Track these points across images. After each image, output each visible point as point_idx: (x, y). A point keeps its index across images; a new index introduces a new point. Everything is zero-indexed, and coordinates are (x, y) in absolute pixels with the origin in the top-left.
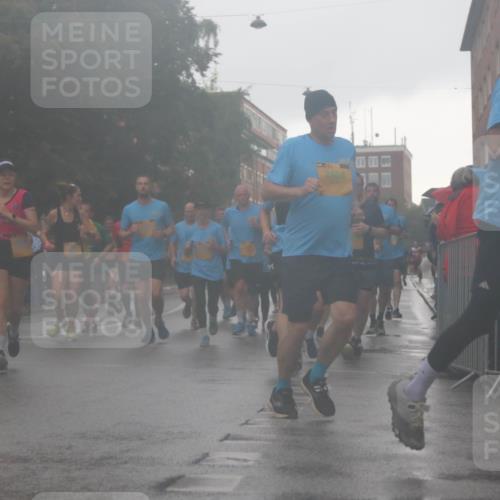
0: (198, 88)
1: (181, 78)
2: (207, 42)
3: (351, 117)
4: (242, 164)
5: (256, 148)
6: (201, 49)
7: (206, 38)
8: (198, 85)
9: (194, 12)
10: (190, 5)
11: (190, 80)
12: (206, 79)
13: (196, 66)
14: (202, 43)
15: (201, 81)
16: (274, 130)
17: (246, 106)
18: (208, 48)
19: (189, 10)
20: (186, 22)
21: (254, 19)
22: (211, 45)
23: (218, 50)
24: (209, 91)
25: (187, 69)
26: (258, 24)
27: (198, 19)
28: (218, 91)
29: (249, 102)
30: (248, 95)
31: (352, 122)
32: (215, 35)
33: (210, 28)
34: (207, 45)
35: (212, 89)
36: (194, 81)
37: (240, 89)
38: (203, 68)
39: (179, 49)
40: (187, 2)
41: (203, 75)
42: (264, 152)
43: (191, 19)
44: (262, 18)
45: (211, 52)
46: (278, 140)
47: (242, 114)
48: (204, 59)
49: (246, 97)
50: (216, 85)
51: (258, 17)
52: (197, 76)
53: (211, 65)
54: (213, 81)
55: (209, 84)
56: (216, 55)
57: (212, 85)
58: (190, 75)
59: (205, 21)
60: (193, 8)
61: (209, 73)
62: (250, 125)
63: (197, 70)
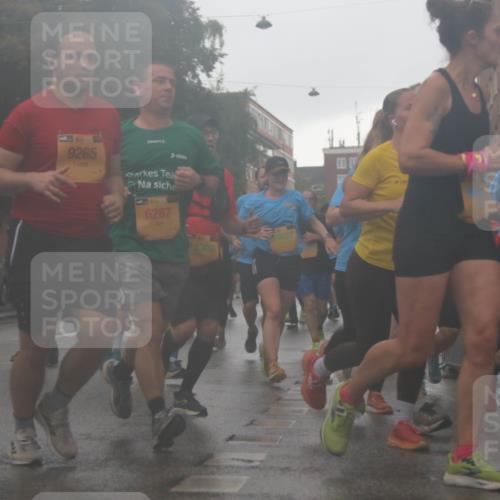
0: (204, 89)
1: (187, 79)
2: (213, 43)
3: (357, 117)
4: (248, 165)
5: (262, 148)
6: (206, 49)
7: (212, 39)
8: (203, 85)
9: (199, 12)
10: (195, 6)
11: (196, 81)
12: (211, 79)
13: (202, 67)
14: (207, 44)
15: (207, 82)
16: (280, 130)
17: (252, 106)
18: (214, 49)
19: (195, 10)
20: (192, 22)
21: (260, 19)
22: (217, 46)
23: (224, 51)
24: (215, 92)
25: (193, 69)
26: (264, 24)
27: (204, 20)
28: (225, 91)
29: (255, 103)
30: (254, 95)
31: (358, 122)
32: (221, 35)
33: (216, 29)
34: (212, 46)
35: (218, 89)
36: (199, 82)
37: (246, 90)
38: (208, 69)
39: (184, 50)
40: (192, 3)
41: (209, 76)
42: (270, 153)
43: (197, 20)
44: (267, 19)
45: (216, 53)
46: (284, 140)
47: (249, 114)
48: (209, 60)
49: (253, 98)
50: (221, 86)
51: (264, 18)
52: (203, 76)
53: (217, 65)
54: (219, 81)
55: (215, 84)
56: (222, 56)
57: (218, 85)
58: (196, 76)
59: (211, 21)
60: (198, 9)
61: (214, 74)
62: (256, 125)
63: (203, 71)
